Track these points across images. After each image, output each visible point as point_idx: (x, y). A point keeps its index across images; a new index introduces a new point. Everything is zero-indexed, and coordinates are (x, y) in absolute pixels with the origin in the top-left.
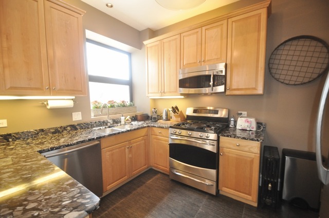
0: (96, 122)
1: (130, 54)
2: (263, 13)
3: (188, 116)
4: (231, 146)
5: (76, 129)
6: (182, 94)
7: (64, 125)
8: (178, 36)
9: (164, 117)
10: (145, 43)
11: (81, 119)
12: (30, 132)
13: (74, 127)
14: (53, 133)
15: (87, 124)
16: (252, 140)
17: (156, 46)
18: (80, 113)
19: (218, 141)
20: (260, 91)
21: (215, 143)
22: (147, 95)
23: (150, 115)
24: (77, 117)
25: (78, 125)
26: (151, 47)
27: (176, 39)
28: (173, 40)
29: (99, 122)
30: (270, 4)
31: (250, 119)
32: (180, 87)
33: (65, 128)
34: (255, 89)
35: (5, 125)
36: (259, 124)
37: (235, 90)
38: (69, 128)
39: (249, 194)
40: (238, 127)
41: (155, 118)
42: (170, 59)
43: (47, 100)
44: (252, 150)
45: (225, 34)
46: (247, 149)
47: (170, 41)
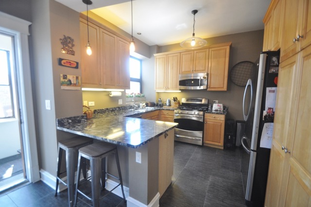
0: (128, 106)
1: (141, 60)
2: (228, 48)
3: (182, 103)
4: (211, 118)
5: (120, 110)
6: (180, 90)
7: (116, 106)
8: (179, 54)
9: (168, 104)
10: (155, 55)
11: (122, 104)
13: (119, 108)
14: (111, 111)
15: (125, 107)
16: (221, 114)
17: (163, 58)
18: (122, 100)
19: (204, 115)
20: (225, 89)
21: (202, 116)
22: (155, 89)
23: (156, 103)
24: (120, 102)
25: (121, 107)
26: (159, 58)
27: (177, 56)
28: (175, 56)
29: (130, 106)
30: (231, 45)
31: (220, 104)
32: (180, 85)
34: (223, 88)
35: (94, 105)
36: (224, 107)
37: (212, 88)
38: (117, 109)
39: (219, 142)
40: (214, 109)
41: (160, 105)
42: (173, 67)
43: (111, 92)
44: (221, 119)
45: (207, 57)
46: (218, 119)
47: (173, 56)
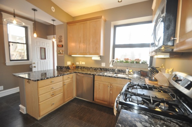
0: (111, 69)
5: (102, 70)
7: (98, 67)
11: (105, 66)
12: (88, 67)
13: (101, 69)
14: (94, 69)
15: (107, 69)
18: (105, 63)
24: (103, 65)
25: (103, 68)
29: (113, 69)
33: (98, 69)
35: (84, 64)
